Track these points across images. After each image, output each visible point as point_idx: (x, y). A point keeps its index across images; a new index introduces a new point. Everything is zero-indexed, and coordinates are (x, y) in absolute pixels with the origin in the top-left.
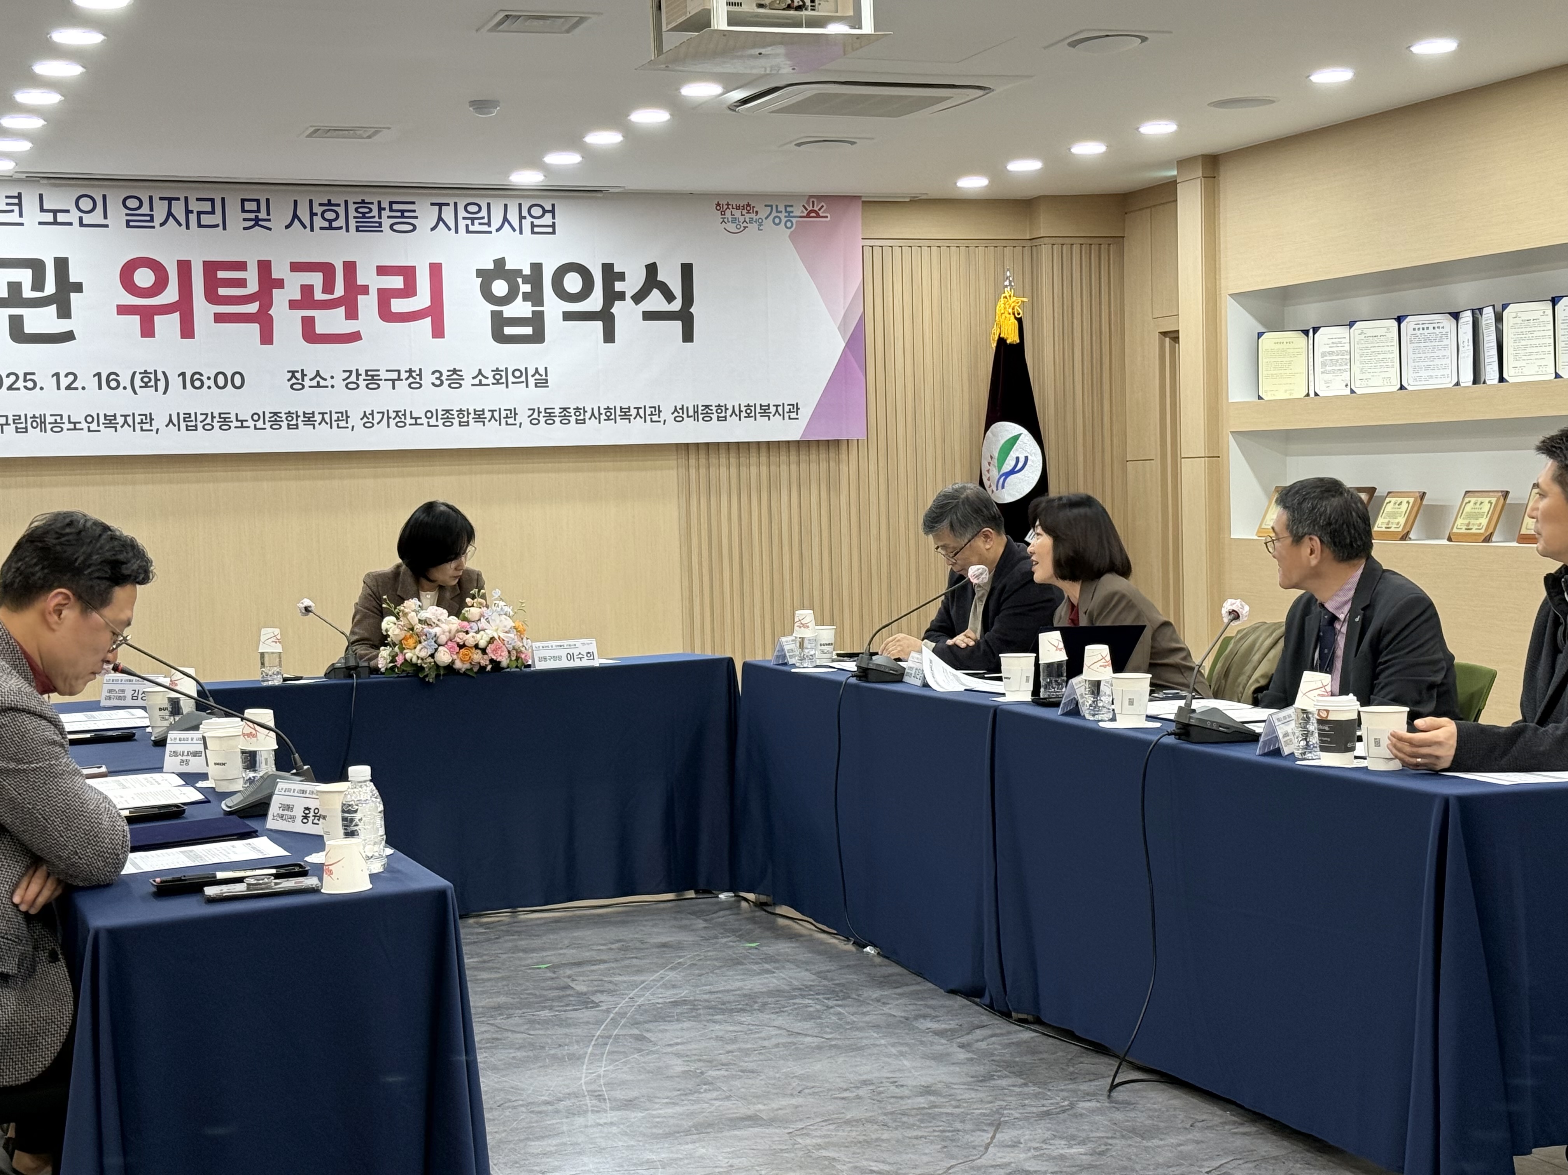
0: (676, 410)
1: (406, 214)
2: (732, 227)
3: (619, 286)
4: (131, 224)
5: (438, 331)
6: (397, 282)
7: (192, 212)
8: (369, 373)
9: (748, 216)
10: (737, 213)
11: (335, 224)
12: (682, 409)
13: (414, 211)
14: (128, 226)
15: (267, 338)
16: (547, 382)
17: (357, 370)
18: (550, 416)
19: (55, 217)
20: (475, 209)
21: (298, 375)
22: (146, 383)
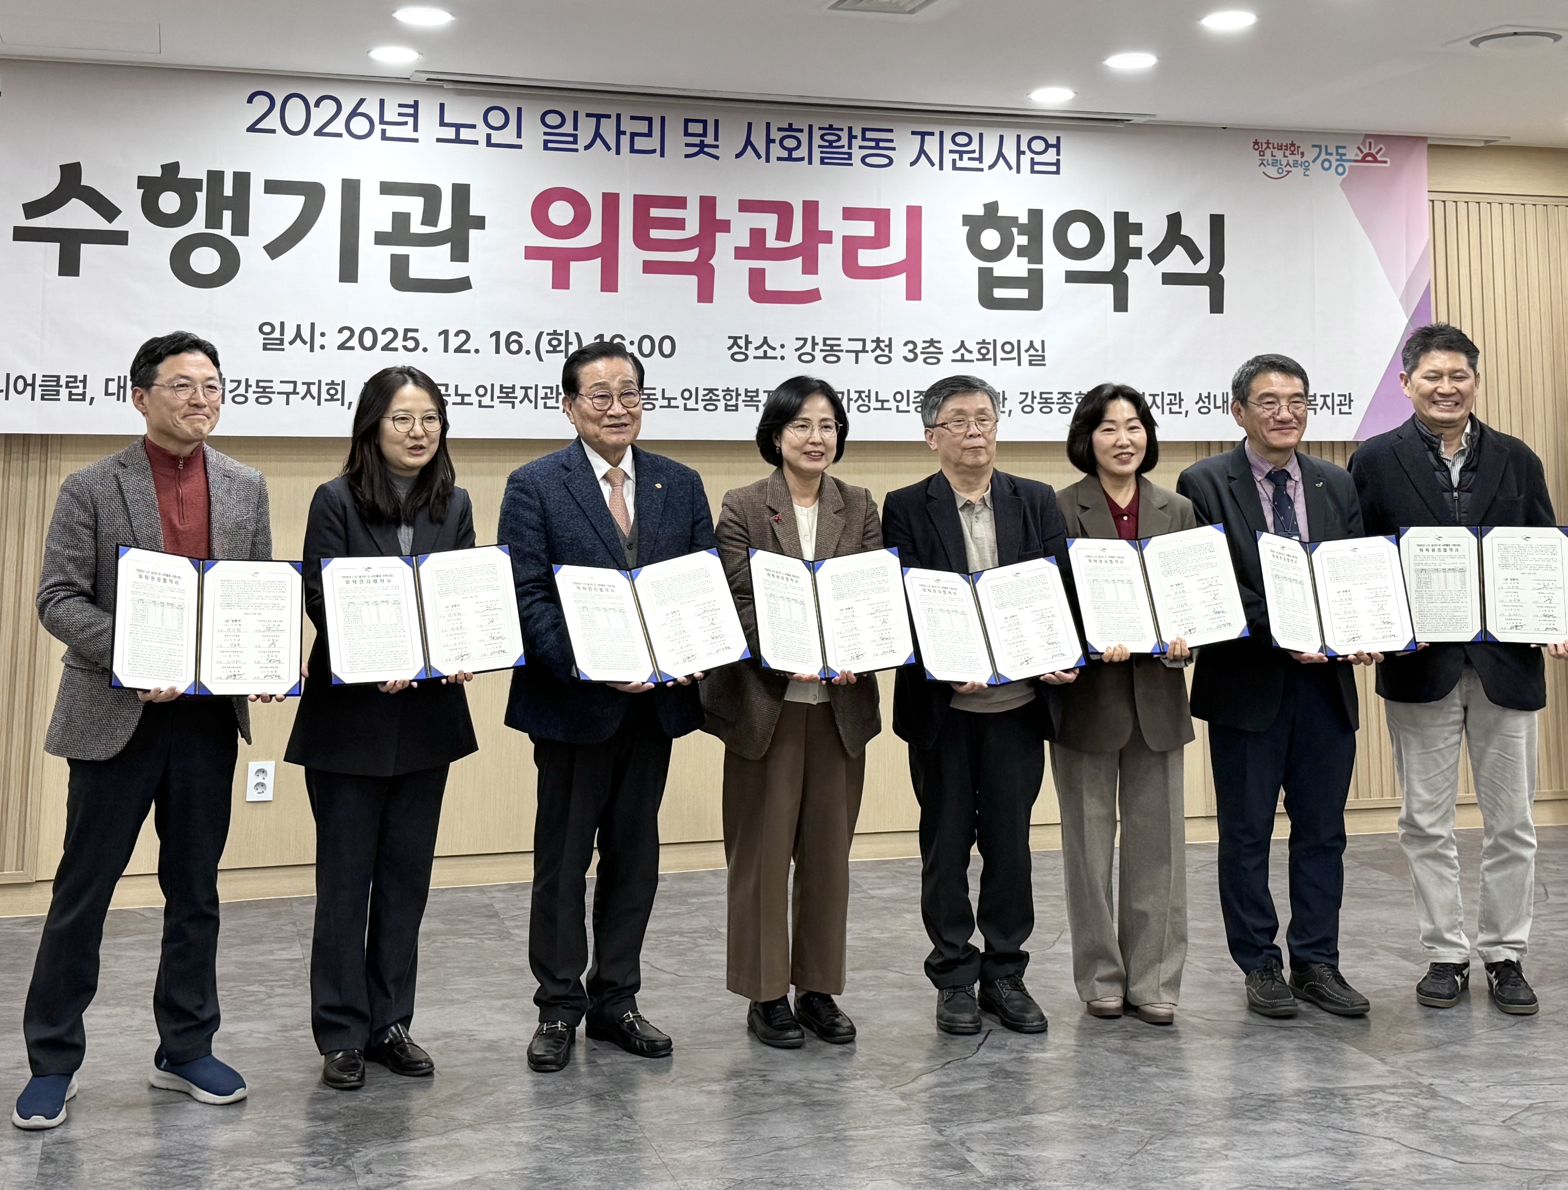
0: (1200, 399)
1: (882, 144)
2: (1272, 171)
3: (1134, 241)
4: (550, 145)
5: (914, 292)
6: (866, 228)
7: (624, 133)
8: (828, 342)
9: (1291, 159)
10: (1279, 154)
11: (795, 154)
12: (1208, 397)
13: (891, 141)
14: (546, 148)
15: (705, 294)
16: (1043, 360)
17: (813, 338)
18: (1046, 402)
19: (458, 133)
20: (965, 140)
21: (742, 342)
22: (555, 347)
